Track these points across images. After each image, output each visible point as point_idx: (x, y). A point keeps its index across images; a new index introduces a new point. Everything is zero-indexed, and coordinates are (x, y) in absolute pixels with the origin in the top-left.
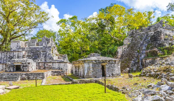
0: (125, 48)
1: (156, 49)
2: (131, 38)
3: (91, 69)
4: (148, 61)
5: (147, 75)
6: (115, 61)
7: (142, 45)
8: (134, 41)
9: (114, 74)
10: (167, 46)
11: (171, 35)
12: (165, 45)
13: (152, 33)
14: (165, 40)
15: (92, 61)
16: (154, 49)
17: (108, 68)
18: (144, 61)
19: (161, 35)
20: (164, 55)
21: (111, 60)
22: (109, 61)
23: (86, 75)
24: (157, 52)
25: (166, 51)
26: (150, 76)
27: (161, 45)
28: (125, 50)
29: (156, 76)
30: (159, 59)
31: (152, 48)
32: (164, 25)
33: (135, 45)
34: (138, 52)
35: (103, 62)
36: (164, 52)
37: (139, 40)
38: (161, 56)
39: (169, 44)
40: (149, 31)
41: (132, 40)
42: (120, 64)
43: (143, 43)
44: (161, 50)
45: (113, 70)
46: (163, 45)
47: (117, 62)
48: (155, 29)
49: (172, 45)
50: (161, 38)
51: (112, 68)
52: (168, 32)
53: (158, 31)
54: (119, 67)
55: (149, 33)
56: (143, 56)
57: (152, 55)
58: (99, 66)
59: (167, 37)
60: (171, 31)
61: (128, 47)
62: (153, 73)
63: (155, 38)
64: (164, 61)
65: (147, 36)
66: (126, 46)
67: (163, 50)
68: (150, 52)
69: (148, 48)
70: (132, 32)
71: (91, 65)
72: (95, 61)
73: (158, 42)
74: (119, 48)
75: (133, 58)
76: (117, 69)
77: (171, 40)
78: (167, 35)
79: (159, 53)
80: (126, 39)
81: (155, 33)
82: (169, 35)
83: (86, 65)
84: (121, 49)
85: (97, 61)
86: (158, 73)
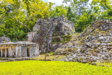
0: (35, 34)
1: (59, 37)
2: (40, 26)
3: (20, 51)
4: (54, 45)
5: (58, 54)
6: (36, 45)
7: (49, 32)
8: (42, 29)
9: (35, 54)
10: (66, 35)
11: (68, 27)
12: (65, 34)
13: (56, 24)
14: (65, 30)
15: (21, 45)
16: (58, 37)
17: (31, 50)
18: (51, 45)
19: (62, 26)
20: (65, 41)
21: (34, 44)
22: (32, 45)
23: (16, 55)
24: (60, 39)
25: (66, 39)
26: (61, 54)
27: (63, 34)
28: (35, 36)
29: (64, 54)
30: (61, 44)
31: (56, 35)
32: (64, 19)
33: (43, 32)
34: (47, 38)
35: (28, 46)
36: (64, 39)
37: (47, 28)
38: (62, 42)
39: (67, 33)
40: (54, 22)
41: (41, 28)
42: (38, 47)
43: (50, 31)
44: (62, 37)
45: (34, 52)
46: (64, 34)
47: (37, 46)
48: (59, 21)
49: (69, 34)
50: (62, 29)
51: (34, 50)
52: (66, 24)
53: (61, 23)
54: (38, 49)
55: (54, 23)
56: (50, 42)
57: (56, 41)
58: (25, 49)
59: (66, 28)
60: (68, 24)
61: (38, 33)
62: (62, 52)
63: (58, 28)
64: (66, 45)
65: (52, 25)
66: (36, 32)
67: (64, 37)
68: (55, 38)
69: (53, 35)
70: (40, 21)
71: (20, 47)
72: (23, 45)
73: (61, 31)
74: (29, 34)
75: (43, 42)
76: (37, 51)
77: (68, 30)
78: (66, 26)
79: (62, 40)
80: (35, 26)
81: (58, 24)
82: (67, 27)
83: (17, 48)
84: (31, 34)
85: (25, 45)
86: (66, 52)
